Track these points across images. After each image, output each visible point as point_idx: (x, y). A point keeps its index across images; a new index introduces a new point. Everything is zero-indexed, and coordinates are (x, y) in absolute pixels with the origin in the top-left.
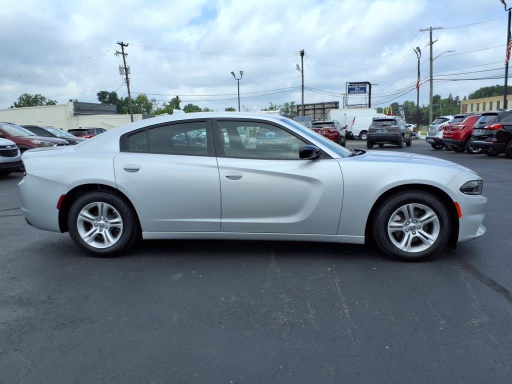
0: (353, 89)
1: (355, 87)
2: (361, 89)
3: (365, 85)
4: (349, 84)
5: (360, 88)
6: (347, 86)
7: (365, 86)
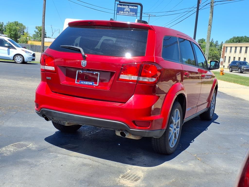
0: (123, 10)
1: (125, 7)
2: (132, 10)
3: (137, 6)
4: (118, 2)
5: (130, 9)
6: (116, 4)
7: (136, 8)
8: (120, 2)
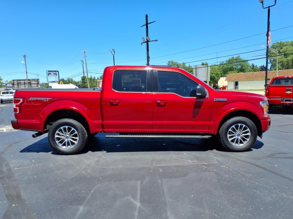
1: (51, 73)
2: (54, 74)
3: (56, 72)
8: (49, 71)
